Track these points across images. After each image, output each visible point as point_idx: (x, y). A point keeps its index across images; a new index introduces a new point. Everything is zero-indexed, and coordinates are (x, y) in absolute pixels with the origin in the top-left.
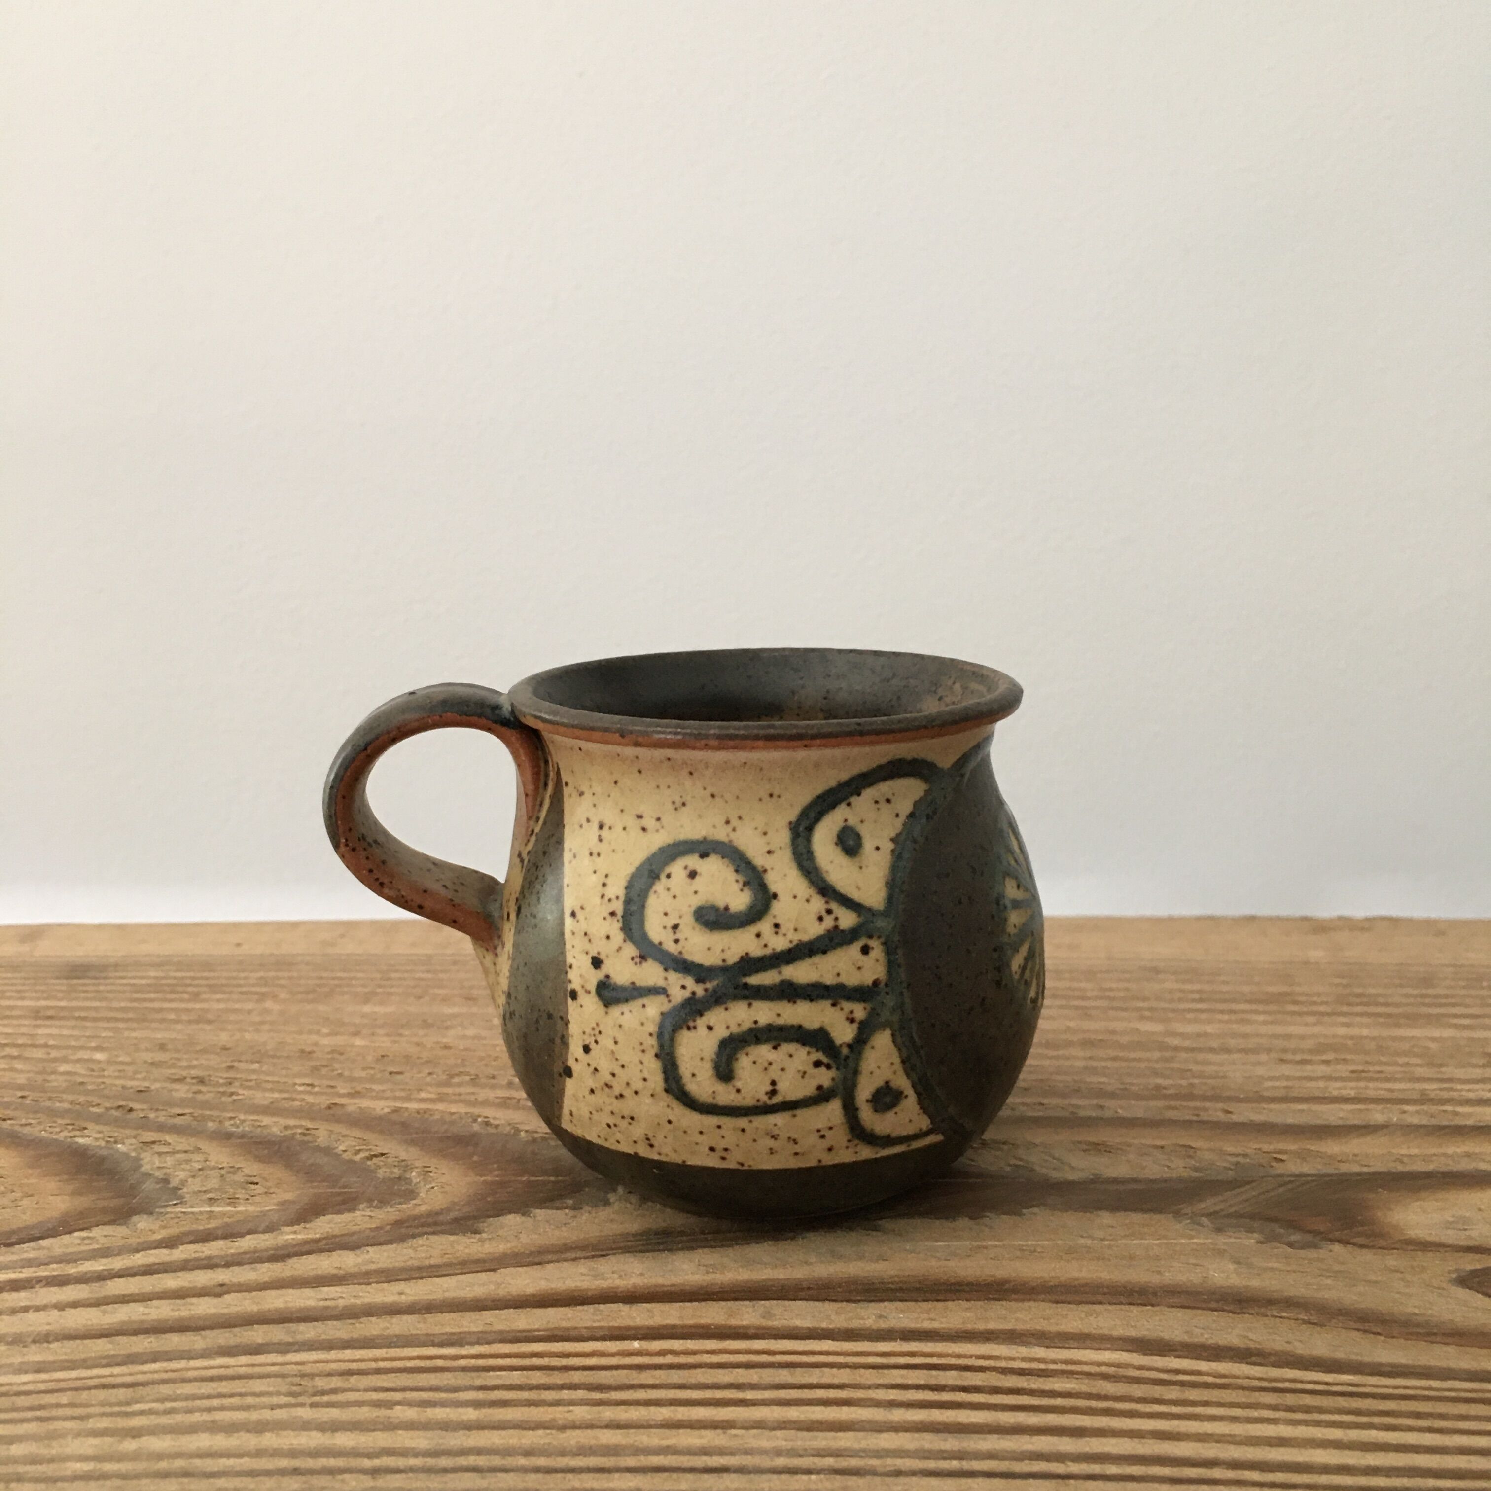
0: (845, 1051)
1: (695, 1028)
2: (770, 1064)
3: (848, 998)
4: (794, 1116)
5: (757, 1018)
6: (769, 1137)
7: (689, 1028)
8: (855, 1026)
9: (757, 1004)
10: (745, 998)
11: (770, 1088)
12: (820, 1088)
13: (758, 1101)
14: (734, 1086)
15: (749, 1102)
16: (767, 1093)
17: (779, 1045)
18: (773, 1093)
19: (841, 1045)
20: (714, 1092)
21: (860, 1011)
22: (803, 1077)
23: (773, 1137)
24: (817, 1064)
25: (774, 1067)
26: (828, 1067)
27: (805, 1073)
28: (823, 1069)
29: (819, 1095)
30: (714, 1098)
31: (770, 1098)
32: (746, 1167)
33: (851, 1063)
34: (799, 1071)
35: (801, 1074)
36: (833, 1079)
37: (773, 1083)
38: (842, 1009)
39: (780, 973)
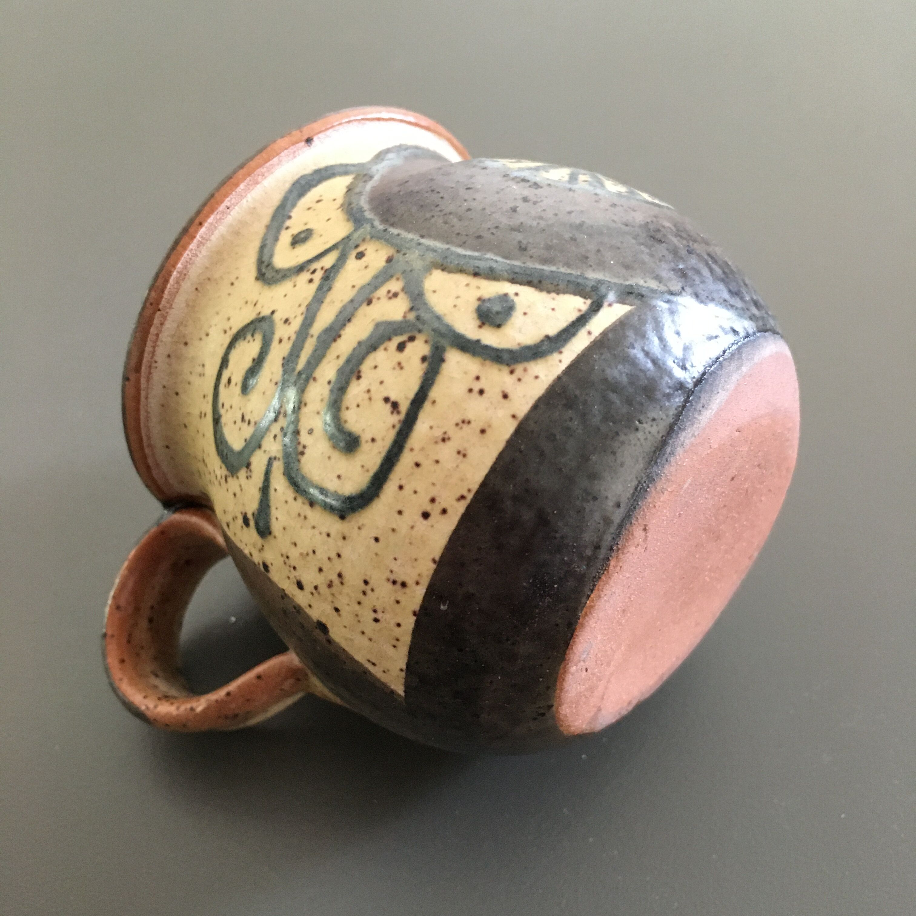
0: (411, 316)
1: (304, 447)
2: (369, 391)
3: (376, 288)
4: (434, 402)
5: (327, 379)
6: (441, 445)
7: (302, 453)
8: (401, 295)
9: (318, 373)
10: (307, 380)
11: (388, 407)
12: (424, 359)
13: (394, 426)
14: (367, 442)
15: (391, 435)
16: (392, 413)
17: (359, 372)
18: (395, 406)
19: (404, 317)
20: (363, 466)
21: (395, 286)
22: (402, 368)
23: (444, 440)
24: (401, 347)
25: (373, 389)
26: (412, 339)
27: (399, 364)
28: (410, 346)
29: (430, 365)
30: (368, 471)
31: (399, 413)
32: (470, 496)
33: (425, 316)
34: (394, 369)
35: (398, 368)
36: (426, 342)
37: (387, 400)
38: (379, 299)
39: (312, 336)
